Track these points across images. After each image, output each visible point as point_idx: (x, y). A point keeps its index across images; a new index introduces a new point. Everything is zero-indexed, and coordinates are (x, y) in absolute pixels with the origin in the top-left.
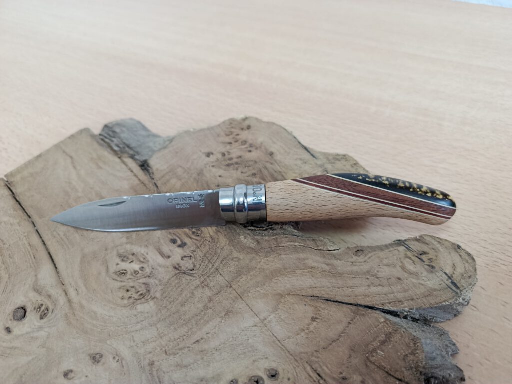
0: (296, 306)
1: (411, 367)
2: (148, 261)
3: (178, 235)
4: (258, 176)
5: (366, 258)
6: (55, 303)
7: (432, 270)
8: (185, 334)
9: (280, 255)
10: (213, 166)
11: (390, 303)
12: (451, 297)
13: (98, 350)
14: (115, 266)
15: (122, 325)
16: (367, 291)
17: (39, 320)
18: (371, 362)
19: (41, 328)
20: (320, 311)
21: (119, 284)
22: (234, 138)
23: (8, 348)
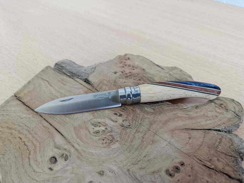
0: (181, 134)
1: (233, 150)
2: (108, 125)
3: (117, 111)
4: (142, 80)
5: (201, 110)
6: (69, 152)
7: (227, 111)
8: (138, 154)
9: (166, 113)
10: (120, 78)
11: (216, 126)
12: (238, 120)
13: (100, 170)
14: (92, 130)
15: (107, 156)
16: (206, 123)
17: (65, 161)
18: (218, 151)
19: (67, 165)
20: (191, 134)
21: (98, 138)
22: (124, 64)
23: (55, 177)
